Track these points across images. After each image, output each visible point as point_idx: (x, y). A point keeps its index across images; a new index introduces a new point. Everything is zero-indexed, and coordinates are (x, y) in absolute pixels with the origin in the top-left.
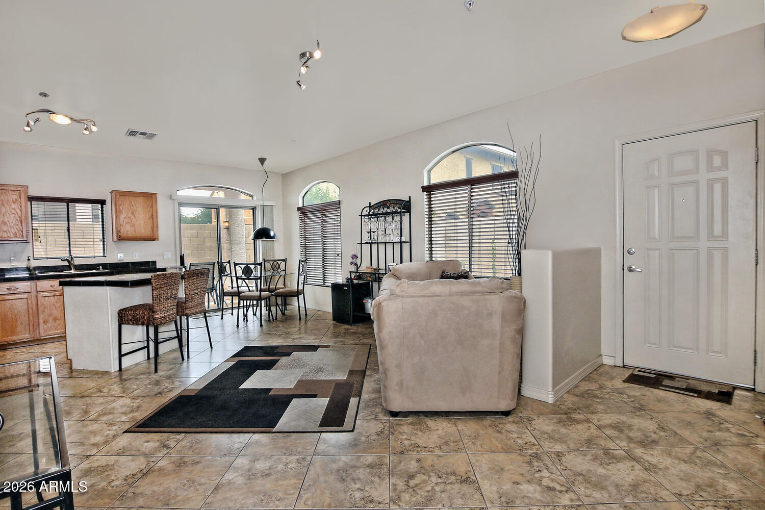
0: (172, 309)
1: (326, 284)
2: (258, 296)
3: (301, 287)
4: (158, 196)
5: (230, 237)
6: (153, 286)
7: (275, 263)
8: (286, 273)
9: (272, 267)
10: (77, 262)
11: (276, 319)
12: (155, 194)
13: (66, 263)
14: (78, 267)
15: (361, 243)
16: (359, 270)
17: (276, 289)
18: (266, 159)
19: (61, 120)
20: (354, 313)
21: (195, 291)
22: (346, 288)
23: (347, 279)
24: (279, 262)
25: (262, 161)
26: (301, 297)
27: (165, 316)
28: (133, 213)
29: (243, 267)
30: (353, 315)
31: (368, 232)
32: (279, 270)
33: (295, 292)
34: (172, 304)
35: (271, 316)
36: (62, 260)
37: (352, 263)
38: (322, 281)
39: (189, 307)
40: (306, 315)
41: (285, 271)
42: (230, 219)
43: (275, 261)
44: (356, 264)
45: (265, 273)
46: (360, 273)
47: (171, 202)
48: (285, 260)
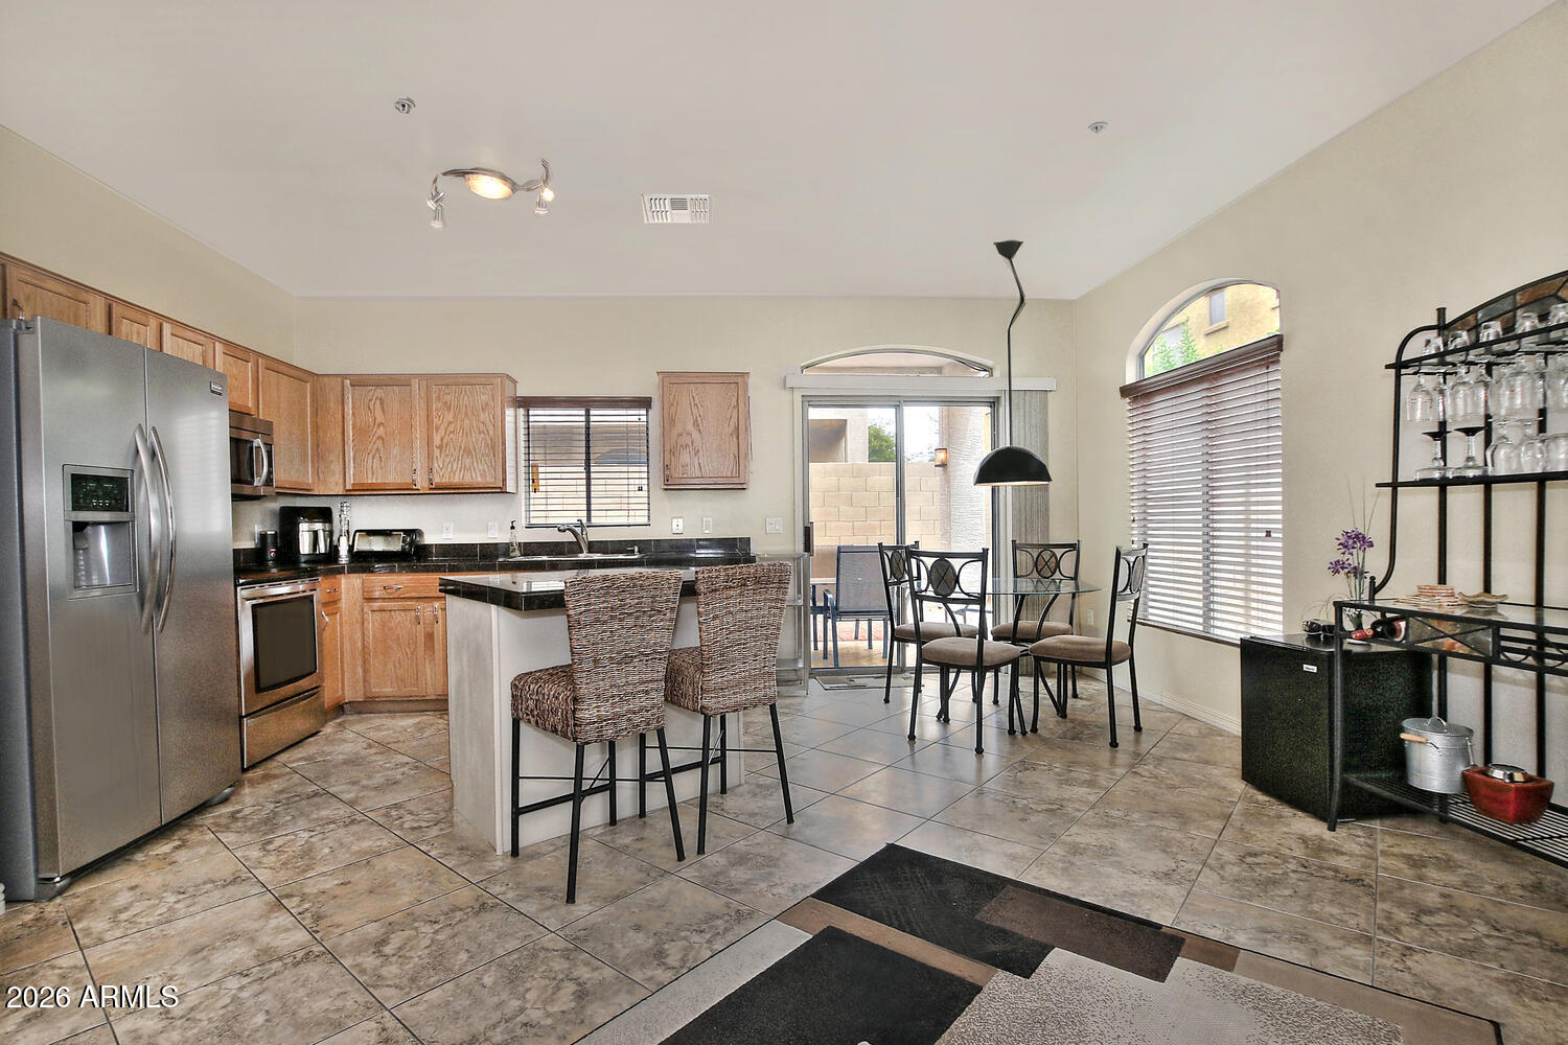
0: (647, 692)
1: (1217, 632)
2: (972, 655)
3: (1121, 636)
4: (751, 381)
5: (949, 487)
6: (568, 616)
7: (1046, 555)
8: (1077, 587)
9: (1036, 565)
10: (594, 535)
11: (1034, 730)
12: (744, 375)
13: (569, 537)
14: (596, 547)
15: (1395, 485)
16: (1384, 598)
17: (1040, 634)
18: (1020, 244)
19: (489, 188)
20: (1353, 778)
21: (736, 636)
22: (1314, 669)
23: (1313, 628)
24: (1058, 552)
25: (1008, 249)
26: (1121, 672)
27: (619, 716)
28: (695, 422)
29: (930, 561)
30: (1346, 785)
31: (1434, 435)
32: (1057, 575)
33: (1098, 652)
34: (649, 677)
35: (1016, 714)
36: (559, 530)
37: (1337, 567)
38: (1200, 620)
39: (711, 685)
40: (1138, 728)
41: (1075, 578)
42: (949, 443)
43: (1048, 547)
44: (1358, 572)
45: (1015, 583)
46: (1383, 610)
47: (786, 395)
48: (1074, 547)
